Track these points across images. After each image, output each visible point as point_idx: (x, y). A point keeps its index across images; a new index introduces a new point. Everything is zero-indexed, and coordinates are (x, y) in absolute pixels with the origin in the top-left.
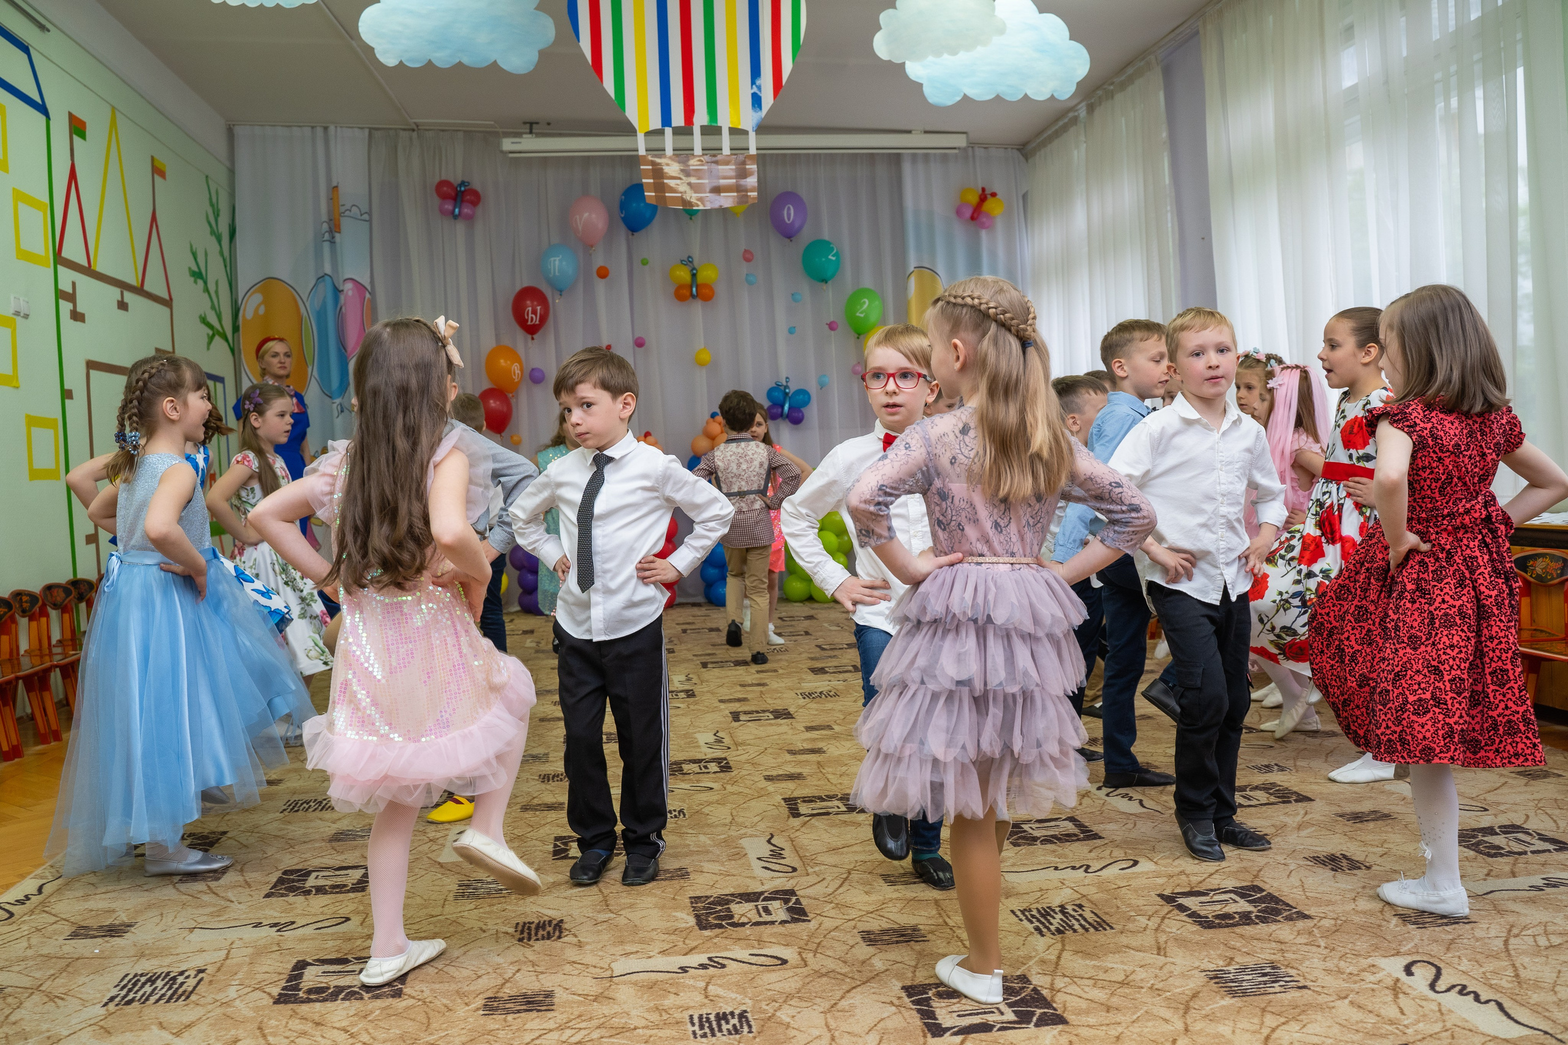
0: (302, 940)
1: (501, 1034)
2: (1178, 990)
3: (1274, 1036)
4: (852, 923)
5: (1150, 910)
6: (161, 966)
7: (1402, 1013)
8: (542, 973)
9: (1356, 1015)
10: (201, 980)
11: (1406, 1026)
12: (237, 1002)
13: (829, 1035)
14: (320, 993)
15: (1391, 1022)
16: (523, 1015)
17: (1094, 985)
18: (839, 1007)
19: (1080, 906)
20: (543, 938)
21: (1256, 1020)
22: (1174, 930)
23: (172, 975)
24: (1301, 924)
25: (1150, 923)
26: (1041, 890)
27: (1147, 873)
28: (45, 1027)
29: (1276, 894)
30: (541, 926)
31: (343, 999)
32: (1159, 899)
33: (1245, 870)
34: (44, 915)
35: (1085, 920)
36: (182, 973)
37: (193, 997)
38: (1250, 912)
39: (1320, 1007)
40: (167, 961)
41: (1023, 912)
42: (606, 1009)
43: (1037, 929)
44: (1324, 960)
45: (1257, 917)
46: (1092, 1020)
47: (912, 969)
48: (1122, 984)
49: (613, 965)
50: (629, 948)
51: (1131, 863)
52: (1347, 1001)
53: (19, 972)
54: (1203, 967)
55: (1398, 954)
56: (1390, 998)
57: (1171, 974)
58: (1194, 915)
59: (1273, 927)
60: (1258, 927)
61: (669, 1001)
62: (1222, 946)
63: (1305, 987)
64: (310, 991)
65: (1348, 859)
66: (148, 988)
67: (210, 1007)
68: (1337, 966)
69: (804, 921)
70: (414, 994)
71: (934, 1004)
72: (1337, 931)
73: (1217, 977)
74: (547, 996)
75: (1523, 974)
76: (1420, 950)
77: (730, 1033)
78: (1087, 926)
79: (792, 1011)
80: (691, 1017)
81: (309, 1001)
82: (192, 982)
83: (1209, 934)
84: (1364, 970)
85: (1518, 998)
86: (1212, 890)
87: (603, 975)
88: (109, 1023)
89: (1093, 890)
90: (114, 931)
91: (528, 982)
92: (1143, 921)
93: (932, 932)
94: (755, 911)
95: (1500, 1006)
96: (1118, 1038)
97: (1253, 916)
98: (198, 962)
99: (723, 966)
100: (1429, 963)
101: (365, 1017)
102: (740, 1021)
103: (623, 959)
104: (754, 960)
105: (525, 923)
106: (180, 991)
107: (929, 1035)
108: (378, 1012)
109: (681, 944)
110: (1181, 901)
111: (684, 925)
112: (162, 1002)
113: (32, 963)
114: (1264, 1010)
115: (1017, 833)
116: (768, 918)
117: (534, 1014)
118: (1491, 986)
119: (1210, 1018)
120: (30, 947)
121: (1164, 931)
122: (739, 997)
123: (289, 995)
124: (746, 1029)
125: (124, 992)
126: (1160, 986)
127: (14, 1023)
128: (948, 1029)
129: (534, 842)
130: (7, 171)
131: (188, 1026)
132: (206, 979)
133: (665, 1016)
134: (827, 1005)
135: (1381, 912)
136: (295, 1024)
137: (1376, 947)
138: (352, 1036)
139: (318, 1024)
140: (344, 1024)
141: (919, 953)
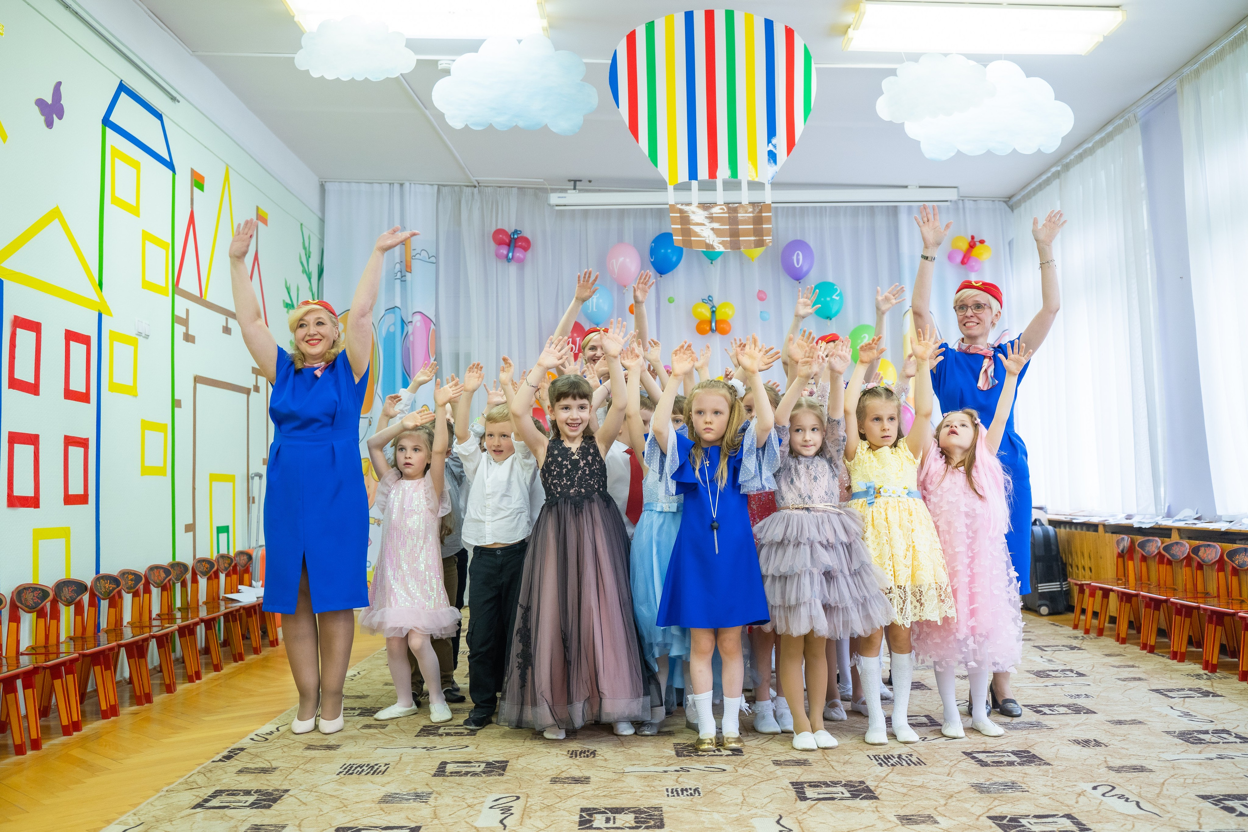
115: (1015, 827)
129: (562, 812)
130: (138, 216)
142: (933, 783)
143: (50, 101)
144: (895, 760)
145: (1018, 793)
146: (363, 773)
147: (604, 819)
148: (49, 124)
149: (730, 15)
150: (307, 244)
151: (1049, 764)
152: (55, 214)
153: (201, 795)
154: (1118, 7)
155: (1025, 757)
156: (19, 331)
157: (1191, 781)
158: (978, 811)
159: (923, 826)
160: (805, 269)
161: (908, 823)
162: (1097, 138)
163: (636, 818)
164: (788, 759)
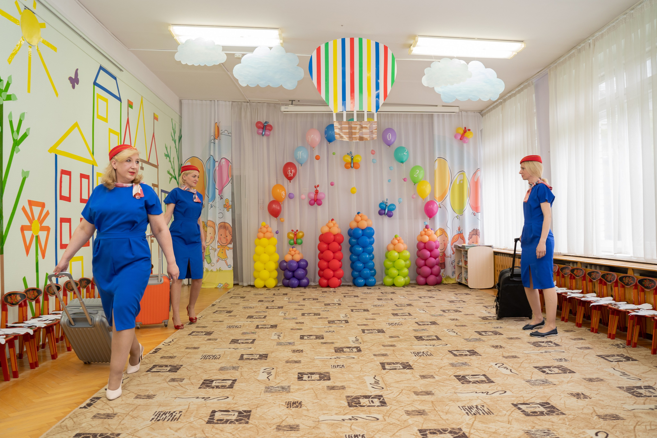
0: (213, 403)
2: (513, 436)
4: (402, 408)
5: (508, 409)
6: (167, 409)
8: (295, 419)
10: (181, 415)
12: (194, 422)
14: (220, 421)
16: (289, 432)
17: (484, 433)
18: (396, 435)
19: (483, 406)
20: (295, 407)
22: (515, 416)
23: (171, 412)
24: (561, 416)
25: (507, 413)
26: (470, 400)
27: (509, 396)
28: (133, 426)
29: (554, 406)
30: (294, 403)
31: (229, 423)
32: (512, 405)
33: (545, 397)
34: (125, 390)
35: (484, 411)
36: (174, 412)
37: (179, 420)
38: (544, 411)
40: (169, 408)
41: (462, 407)
42: (317, 431)
43: (467, 413)
44: (567, 429)
45: (546, 413)
47: (422, 424)
48: (494, 433)
49: (319, 417)
50: (325, 412)
51: (504, 392)
53: (121, 408)
54: (523, 429)
55: (594, 428)
57: (512, 431)
59: (551, 417)
60: (546, 416)
61: (338, 430)
62: (531, 422)
63: (558, 437)
64: (218, 420)
65: (583, 395)
66: (164, 416)
67: (185, 423)
68: (571, 431)
69: (385, 406)
70: (253, 423)
71: (428, 435)
72: (574, 419)
73: (528, 433)
74: (297, 426)
76: (603, 428)
78: (485, 413)
79: (380, 435)
80: (346, 435)
81: (218, 423)
82: (178, 416)
83: (528, 417)
84: (580, 433)
86: (531, 403)
87: (316, 420)
88: (153, 426)
89: (489, 401)
90: (149, 397)
91: (291, 421)
92: (505, 412)
93: (430, 412)
94: (368, 402)
97: (544, 413)
98: (179, 409)
99: (357, 420)
100: (605, 432)
101: (237, 429)
103: (323, 415)
104: (367, 418)
105: (289, 402)
106: (175, 418)
108: (241, 428)
109: (342, 412)
110: (520, 406)
111: (343, 405)
112: (169, 421)
113: (124, 406)
115: (464, 379)
116: (373, 404)
117: (293, 432)
120: (123, 400)
121: (512, 416)
122: (362, 430)
123: (211, 421)
125: (156, 417)
126: (507, 434)
127: (123, 424)
129: (291, 374)
130: (107, 122)
131: (179, 429)
132: (183, 415)
133: (337, 435)
134: (392, 434)
135: (592, 414)
136: (214, 430)
137: (587, 426)
138: (233, 435)
139: (222, 431)
140: (230, 431)
141: (425, 419)
142: (435, 363)
143: (74, 78)
144: (421, 354)
145: (467, 367)
146: (211, 359)
147: (307, 377)
148: (74, 87)
149: (361, 40)
150: (174, 128)
151: (481, 355)
152: (76, 125)
153: (148, 367)
154: (522, 41)
155: (472, 352)
156: (63, 175)
157: (532, 361)
158: (450, 373)
159: (429, 379)
160: (392, 141)
161: (424, 378)
162: (517, 89)
163: (320, 376)
164: (379, 353)
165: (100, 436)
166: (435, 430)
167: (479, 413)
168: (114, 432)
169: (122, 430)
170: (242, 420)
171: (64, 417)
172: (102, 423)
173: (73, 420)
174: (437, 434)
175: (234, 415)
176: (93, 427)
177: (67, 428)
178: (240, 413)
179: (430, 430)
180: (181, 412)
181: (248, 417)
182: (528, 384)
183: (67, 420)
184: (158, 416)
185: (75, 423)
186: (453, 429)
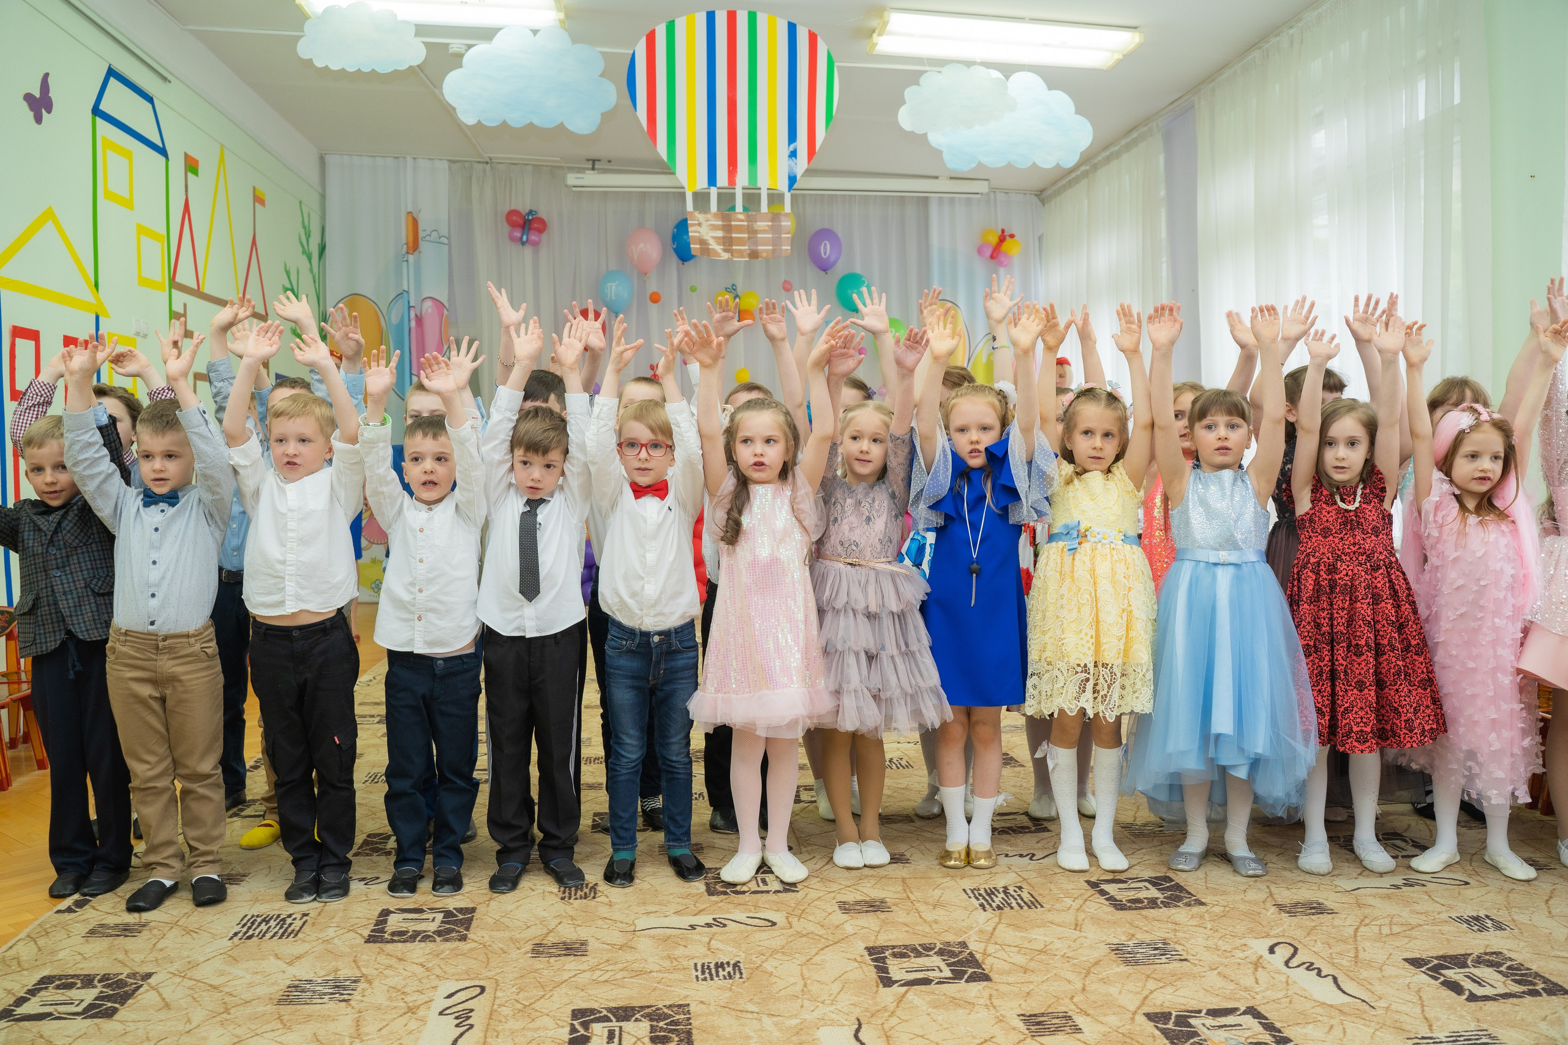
1: (545, 972)
2: (1084, 959)
3: (1151, 996)
4: (833, 895)
5: (1076, 893)
6: (272, 910)
7: (1257, 983)
8: (579, 926)
9: (1220, 983)
10: (305, 922)
11: (1257, 993)
12: (336, 941)
13: (802, 983)
14: (401, 936)
15: (1246, 989)
16: (563, 958)
17: (1018, 952)
18: (813, 961)
19: (1020, 888)
20: (581, 898)
21: (1140, 984)
22: (1092, 911)
23: (281, 917)
24: (1196, 909)
25: (1074, 904)
28: (185, 954)
29: (1183, 884)
30: (579, 888)
31: (420, 941)
32: (1086, 884)
35: (1022, 899)
36: (290, 916)
37: (300, 935)
38: (1157, 899)
39: (1194, 976)
40: (275, 906)
41: (972, 891)
42: (629, 956)
43: (982, 905)
44: (1207, 939)
45: (1162, 902)
46: (1011, 979)
47: (875, 934)
48: (1041, 952)
49: (636, 922)
50: (650, 908)
52: (1216, 972)
54: (1109, 941)
55: (1268, 936)
56: (1251, 970)
57: (1081, 946)
58: (1111, 899)
59: (1173, 910)
60: (1161, 910)
61: (680, 952)
62: (1128, 925)
63: (1186, 960)
64: (393, 934)
66: (263, 927)
67: (314, 944)
68: (1216, 944)
69: (794, 891)
70: (476, 939)
71: (888, 961)
72: (1224, 916)
73: (1117, 949)
74: (582, 944)
75: (1361, 955)
76: (1286, 934)
77: (725, 978)
78: (1023, 904)
79: (776, 963)
80: (696, 965)
81: (393, 941)
82: (298, 924)
83: (1120, 914)
84: (1236, 948)
85: (1351, 974)
86: (1130, 879)
87: (628, 929)
88: (235, 953)
89: (1034, 875)
91: (568, 933)
92: (1068, 902)
93: (896, 905)
94: (755, 882)
95: (1335, 979)
96: (1028, 993)
97: (1159, 902)
99: (725, 926)
100: (1290, 944)
101: (437, 955)
102: (734, 970)
103: (645, 917)
104: (749, 921)
106: (290, 930)
107: (881, 986)
108: (447, 952)
109: (692, 906)
110: (1104, 887)
111: (696, 891)
112: (276, 938)
114: (1148, 976)
116: (763, 888)
117: (572, 958)
118: (1333, 964)
119: (1104, 981)
121: (1084, 911)
122: (735, 950)
123: (377, 936)
124: (738, 976)
125: (245, 929)
126: (1071, 954)
127: (161, 950)
128: (897, 982)
130: (132, 209)
131: (299, 958)
132: (310, 921)
133: (675, 963)
134: (804, 959)
135: (1264, 902)
136: (382, 959)
137: (1252, 931)
138: (428, 970)
139: (400, 960)
140: (421, 960)
141: (883, 921)
142: (917, 785)
143: (38, 95)
148: (38, 119)
149: (752, 18)
150: (306, 223)
152: (49, 215)
154: (1135, 27)
156: (18, 340)
159: (899, 825)
160: (832, 259)
161: (888, 823)
162: (1123, 142)
164: (858, 899)
165: (100, 981)
166: (906, 947)
167: (1009, 904)
168: (138, 970)
169: (158, 965)
170: (453, 930)
171: (15, 935)
172: (110, 947)
173: (36, 943)
174: (909, 956)
175: (433, 920)
176: (85, 959)
177: (19, 963)
178: (448, 914)
179: (894, 947)
180: (307, 915)
181: (467, 924)
182: (1126, 833)
183: (21, 943)
184: (250, 928)
185: (40, 949)
186: (948, 944)
